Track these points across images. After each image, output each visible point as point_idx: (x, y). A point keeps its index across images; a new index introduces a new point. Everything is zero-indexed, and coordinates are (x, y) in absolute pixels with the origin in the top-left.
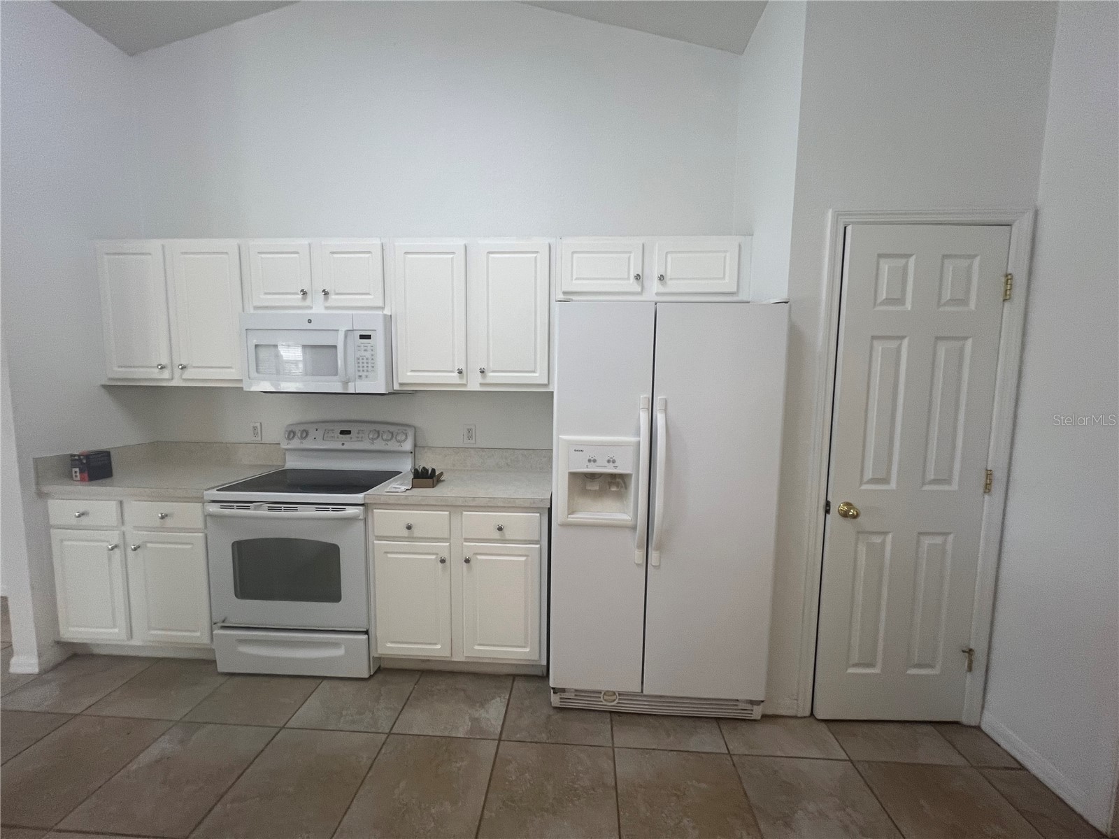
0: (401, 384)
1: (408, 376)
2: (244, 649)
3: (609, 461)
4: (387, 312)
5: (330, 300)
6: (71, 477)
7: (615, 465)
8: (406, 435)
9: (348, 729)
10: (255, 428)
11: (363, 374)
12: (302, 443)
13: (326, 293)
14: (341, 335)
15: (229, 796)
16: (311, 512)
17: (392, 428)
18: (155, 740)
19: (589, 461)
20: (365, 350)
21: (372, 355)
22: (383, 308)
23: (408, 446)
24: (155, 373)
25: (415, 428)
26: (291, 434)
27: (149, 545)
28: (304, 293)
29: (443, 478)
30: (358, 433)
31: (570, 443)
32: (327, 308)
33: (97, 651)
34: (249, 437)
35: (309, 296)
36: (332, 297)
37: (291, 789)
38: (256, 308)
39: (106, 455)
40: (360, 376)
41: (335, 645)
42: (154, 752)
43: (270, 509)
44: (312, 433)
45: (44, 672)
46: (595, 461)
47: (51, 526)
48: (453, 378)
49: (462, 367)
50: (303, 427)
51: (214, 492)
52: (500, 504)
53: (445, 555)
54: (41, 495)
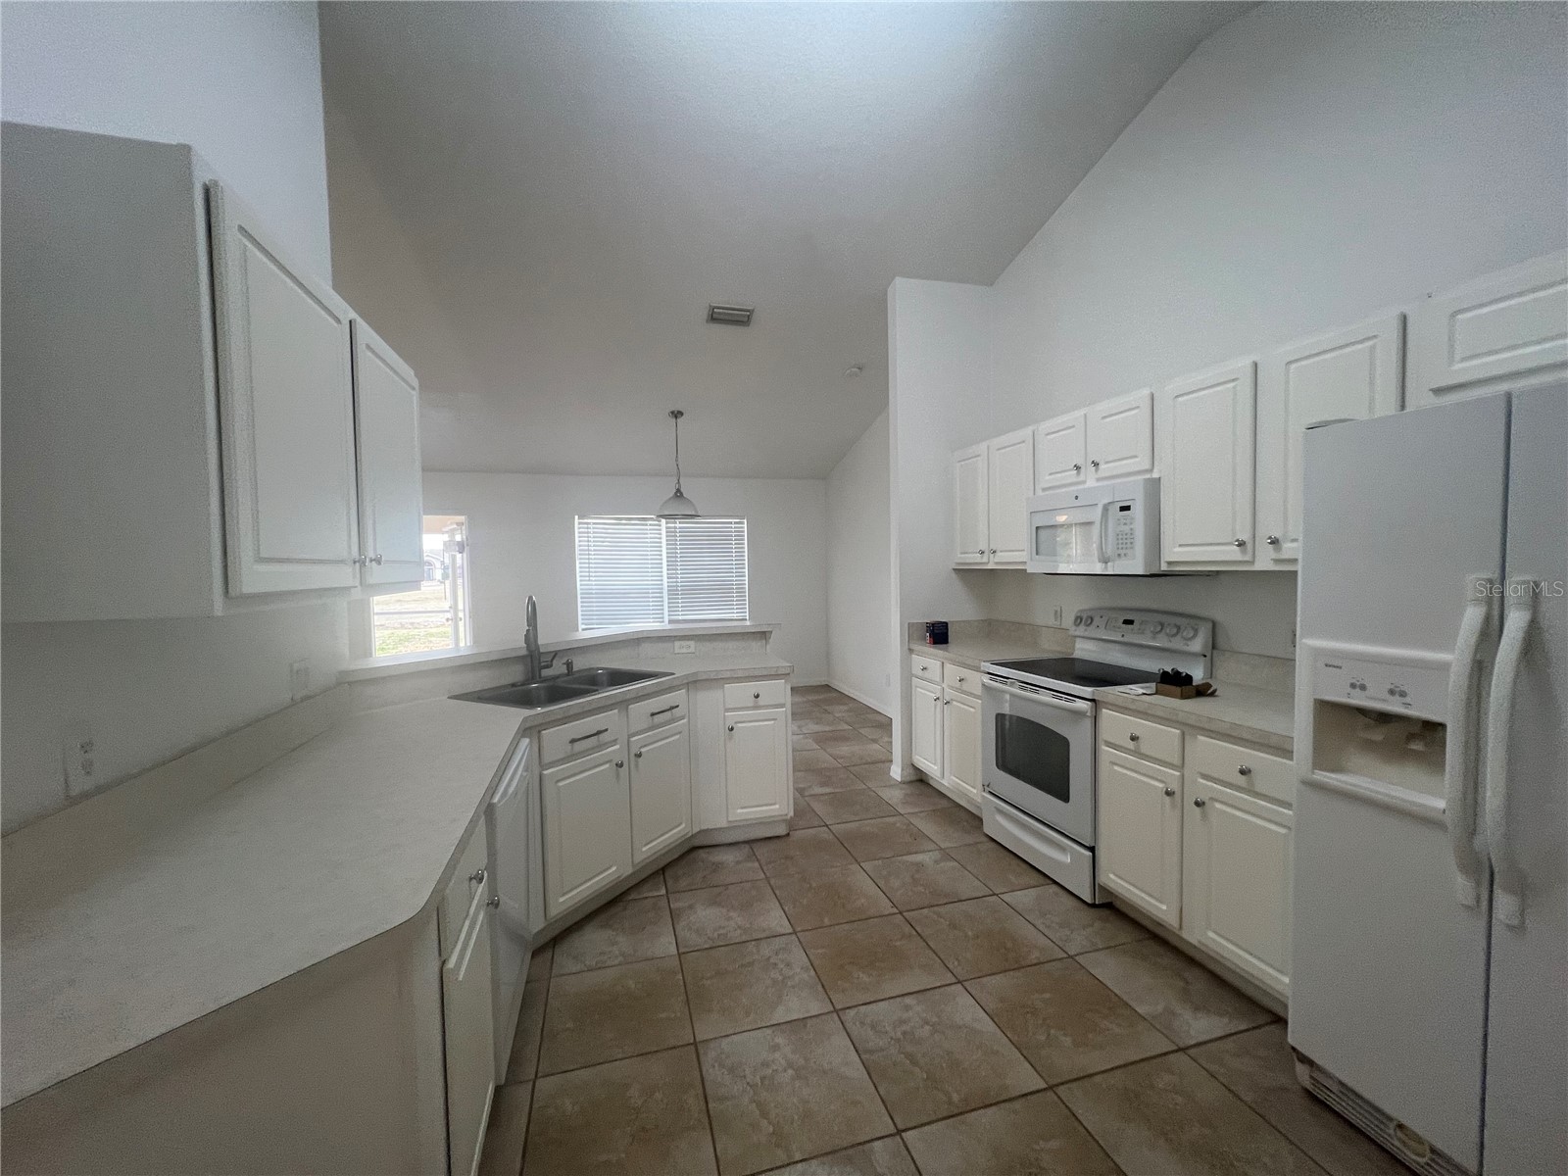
0: (1170, 563)
1: (1177, 552)
2: (1000, 818)
3: (1392, 692)
4: (1155, 475)
5: (1099, 472)
6: (925, 639)
7: (1408, 700)
8: (1196, 631)
9: (1041, 928)
10: (1056, 612)
11: (1122, 552)
12: (1086, 630)
13: (1096, 464)
14: (1099, 510)
15: (936, 908)
16: (1046, 697)
17: (1179, 621)
18: (924, 852)
19: (1353, 686)
20: (1125, 524)
21: (1131, 529)
22: (1151, 470)
23: (1197, 646)
24: (977, 558)
25: (1214, 624)
26: (1078, 621)
27: (954, 703)
28: (1077, 468)
29: (1216, 694)
30: (1141, 624)
31: (1318, 652)
32: (1098, 480)
33: (931, 782)
34: (1051, 622)
35: (1083, 470)
36: (1102, 466)
37: (970, 933)
38: (1044, 490)
39: (945, 625)
40: (1119, 555)
41: (1062, 849)
42: (919, 858)
43: (1022, 688)
44: (1097, 621)
45: (901, 783)
46: (1363, 688)
47: (913, 675)
48: (1233, 553)
49: (1245, 537)
50: (1089, 614)
51: (988, 664)
52: (1245, 735)
53: (1174, 786)
54: (911, 651)
